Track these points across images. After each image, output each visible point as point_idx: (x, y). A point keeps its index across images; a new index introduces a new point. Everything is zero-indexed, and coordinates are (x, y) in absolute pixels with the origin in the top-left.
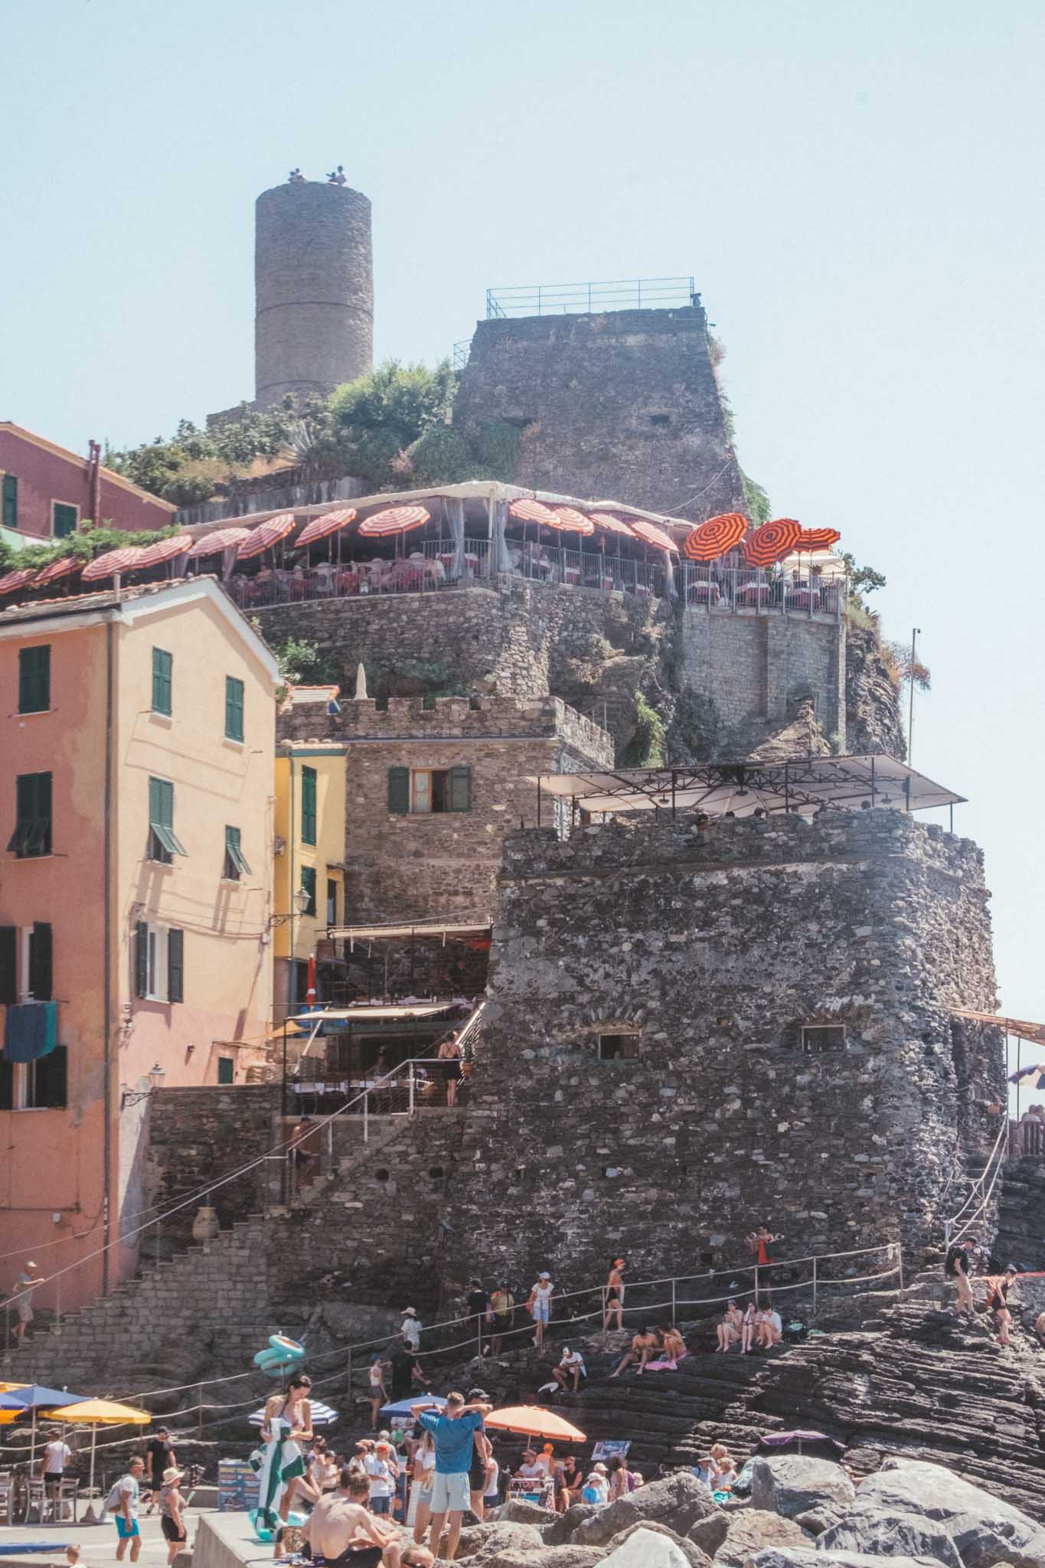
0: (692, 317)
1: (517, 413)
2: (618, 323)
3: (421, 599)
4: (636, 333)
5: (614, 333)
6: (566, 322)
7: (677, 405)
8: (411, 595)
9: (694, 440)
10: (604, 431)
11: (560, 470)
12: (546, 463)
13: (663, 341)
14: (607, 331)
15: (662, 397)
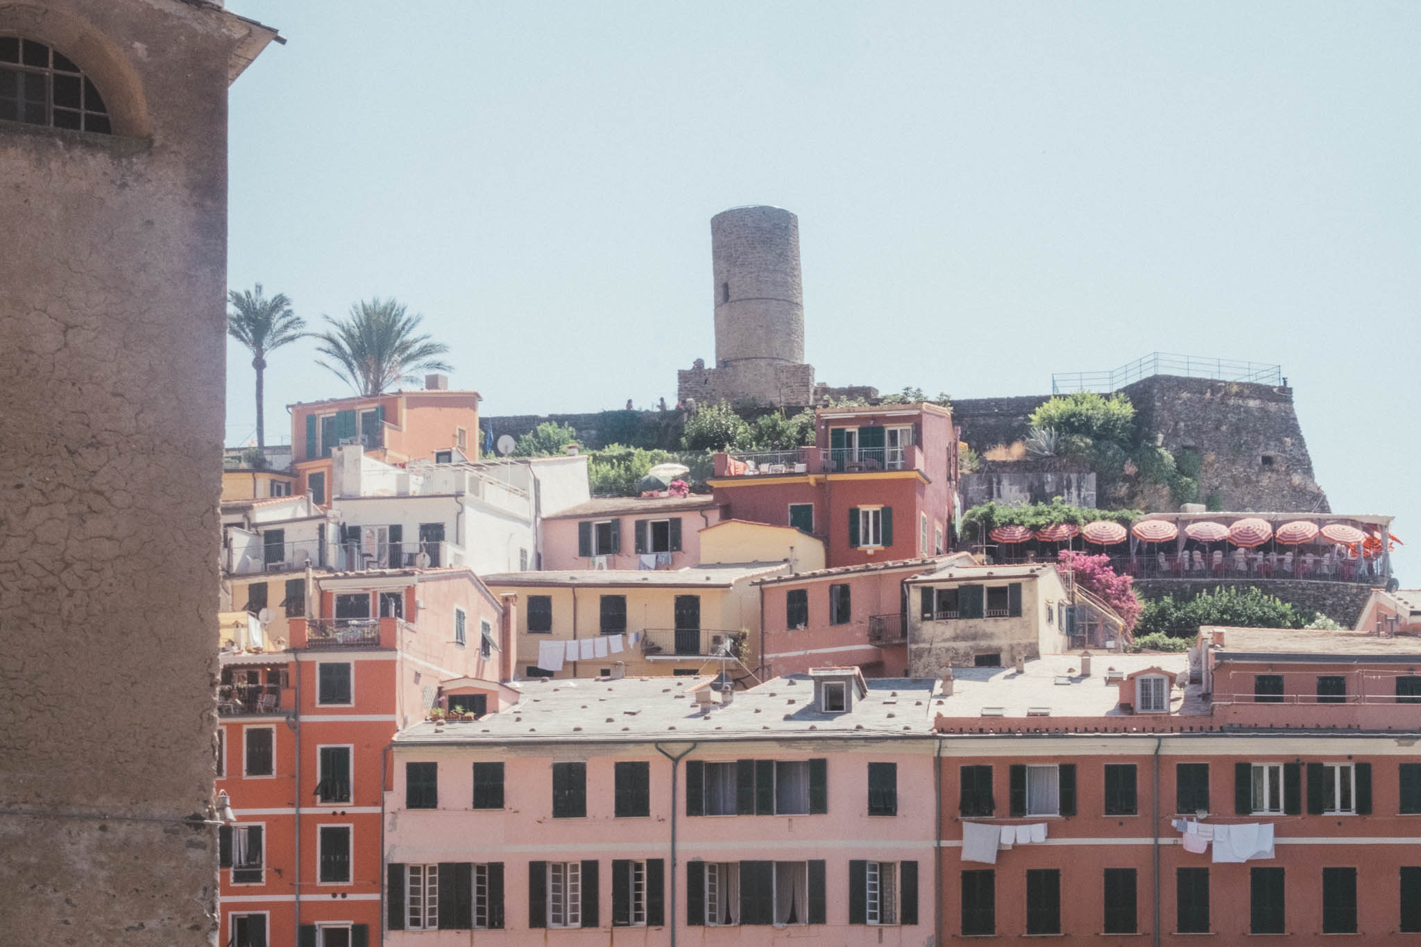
0: (1284, 395)
1: (1191, 443)
2: (1247, 392)
3: (1358, 587)
4: (1255, 399)
5: (1241, 397)
6: (1213, 385)
7: (1284, 452)
8: (1352, 584)
9: (1297, 479)
10: (1245, 463)
11: (1225, 487)
12: (1214, 480)
13: (1272, 406)
14: (1239, 395)
15: (1276, 445)
